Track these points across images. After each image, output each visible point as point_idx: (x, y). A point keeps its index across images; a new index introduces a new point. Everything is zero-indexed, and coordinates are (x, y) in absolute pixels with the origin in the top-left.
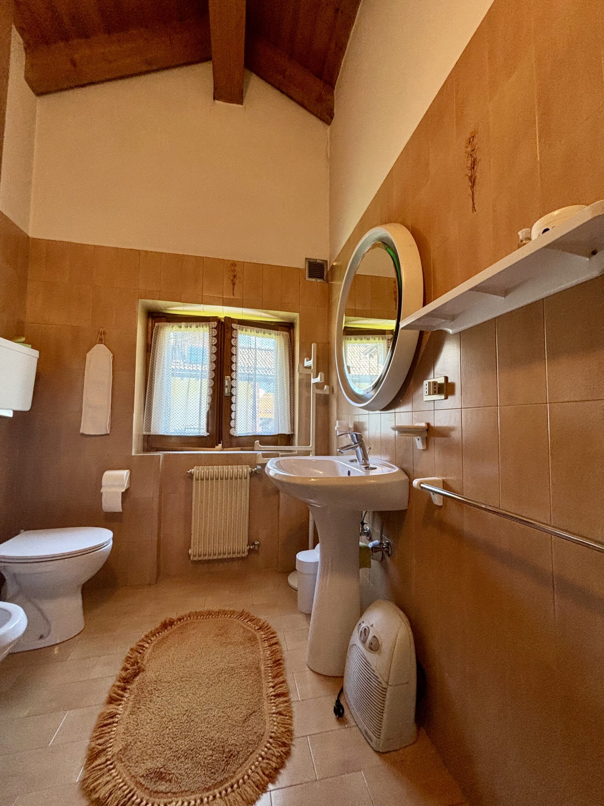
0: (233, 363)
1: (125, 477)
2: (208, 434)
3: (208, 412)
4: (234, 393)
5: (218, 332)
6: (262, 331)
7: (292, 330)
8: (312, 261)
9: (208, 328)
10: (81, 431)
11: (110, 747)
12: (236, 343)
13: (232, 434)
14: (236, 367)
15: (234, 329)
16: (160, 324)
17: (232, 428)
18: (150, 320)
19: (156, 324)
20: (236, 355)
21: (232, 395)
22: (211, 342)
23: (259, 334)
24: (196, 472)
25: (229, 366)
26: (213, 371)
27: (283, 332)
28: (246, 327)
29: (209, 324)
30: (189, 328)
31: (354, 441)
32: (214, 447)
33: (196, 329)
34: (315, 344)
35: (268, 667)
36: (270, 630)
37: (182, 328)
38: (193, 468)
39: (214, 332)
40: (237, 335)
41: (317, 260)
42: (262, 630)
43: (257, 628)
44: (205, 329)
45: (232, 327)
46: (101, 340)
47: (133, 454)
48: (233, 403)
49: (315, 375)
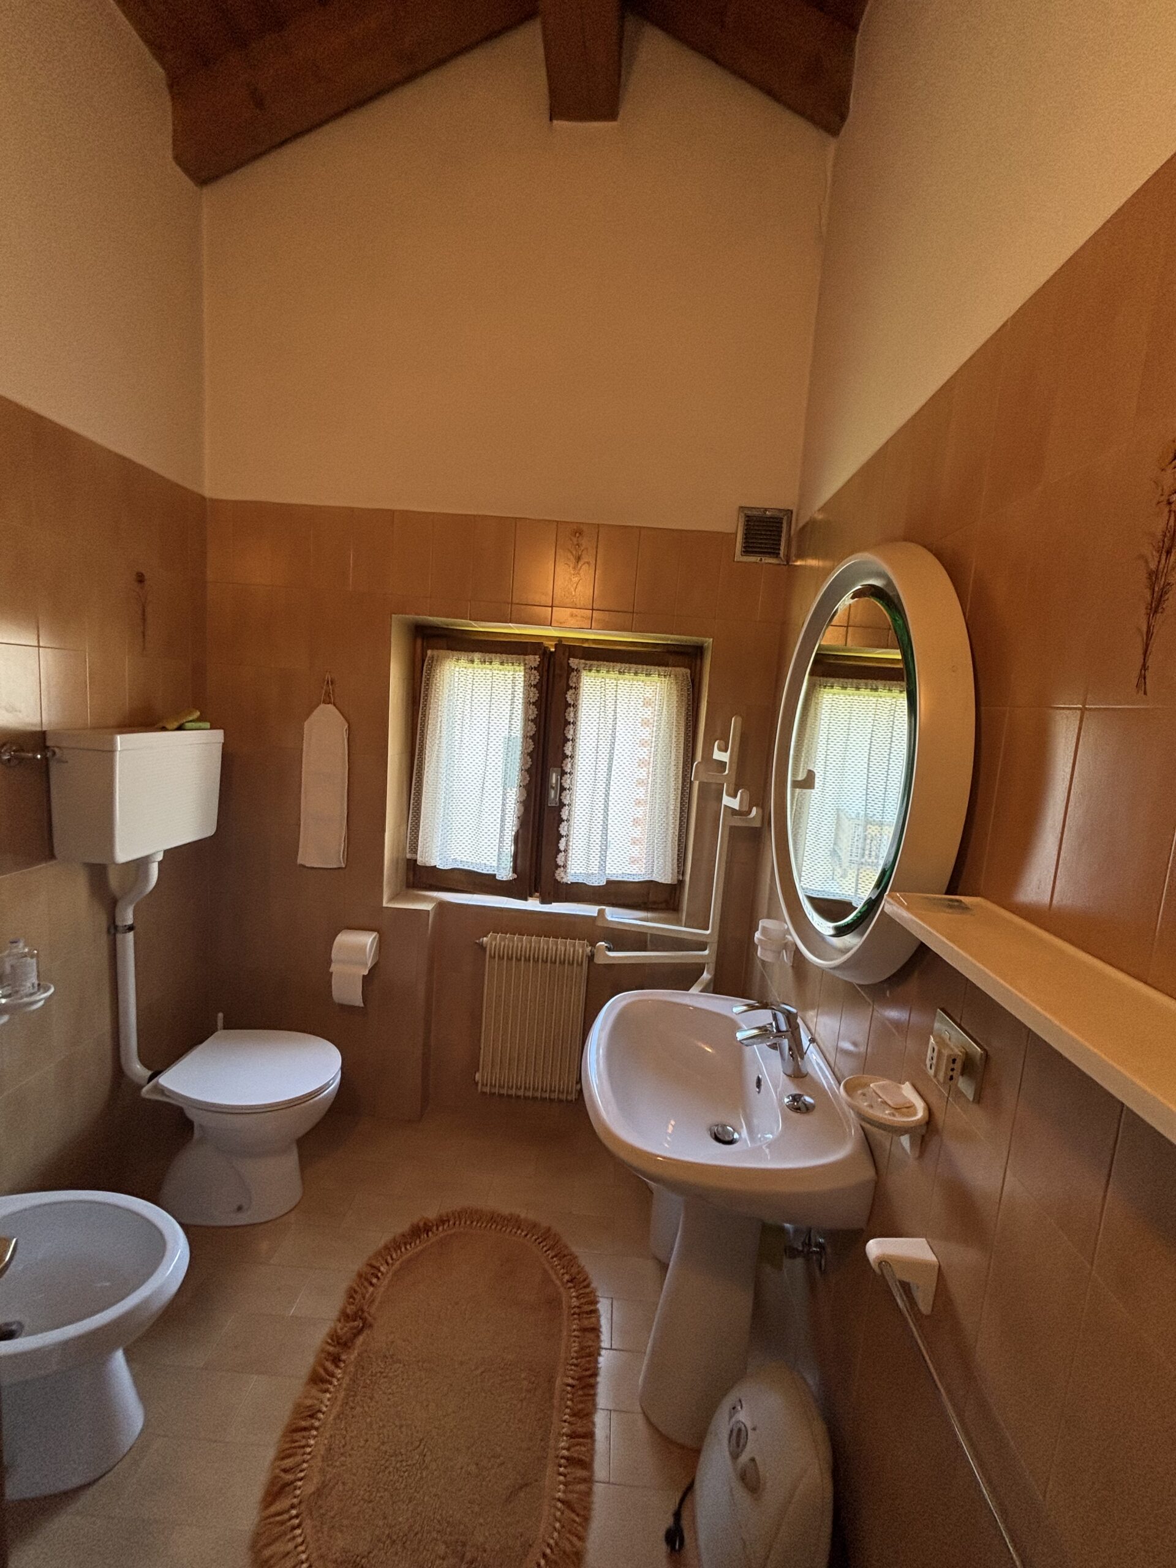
0: (569, 740)
1: (368, 947)
2: (516, 876)
3: (517, 833)
4: (566, 802)
5: (541, 676)
6: (633, 670)
7: (699, 662)
8: (755, 513)
9: (522, 668)
10: (299, 861)
11: (301, 1479)
12: (576, 699)
13: (559, 880)
14: (574, 747)
15: (573, 670)
16: (436, 652)
17: (560, 867)
18: (419, 642)
19: (429, 652)
20: (574, 723)
21: (562, 805)
22: (526, 696)
23: (627, 676)
24: (491, 944)
25: (558, 747)
26: (529, 754)
27: (678, 669)
28: (599, 663)
29: (525, 660)
30: (487, 665)
31: (777, 1027)
32: (526, 899)
33: (501, 667)
34: (739, 719)
35: (568, 1385)
36: (587, 1290)
37: (475, 665)
38: (486, 936)
39: (532, 678)
40: (578, 681)
41: (766, 510)
42: (574, 1287)
43: (567, 1277)
44: (517, 668)
45: (569, 663)
46: (328, 694)
47: (385, 905)
48: (563, 821)
49: (732, 792)
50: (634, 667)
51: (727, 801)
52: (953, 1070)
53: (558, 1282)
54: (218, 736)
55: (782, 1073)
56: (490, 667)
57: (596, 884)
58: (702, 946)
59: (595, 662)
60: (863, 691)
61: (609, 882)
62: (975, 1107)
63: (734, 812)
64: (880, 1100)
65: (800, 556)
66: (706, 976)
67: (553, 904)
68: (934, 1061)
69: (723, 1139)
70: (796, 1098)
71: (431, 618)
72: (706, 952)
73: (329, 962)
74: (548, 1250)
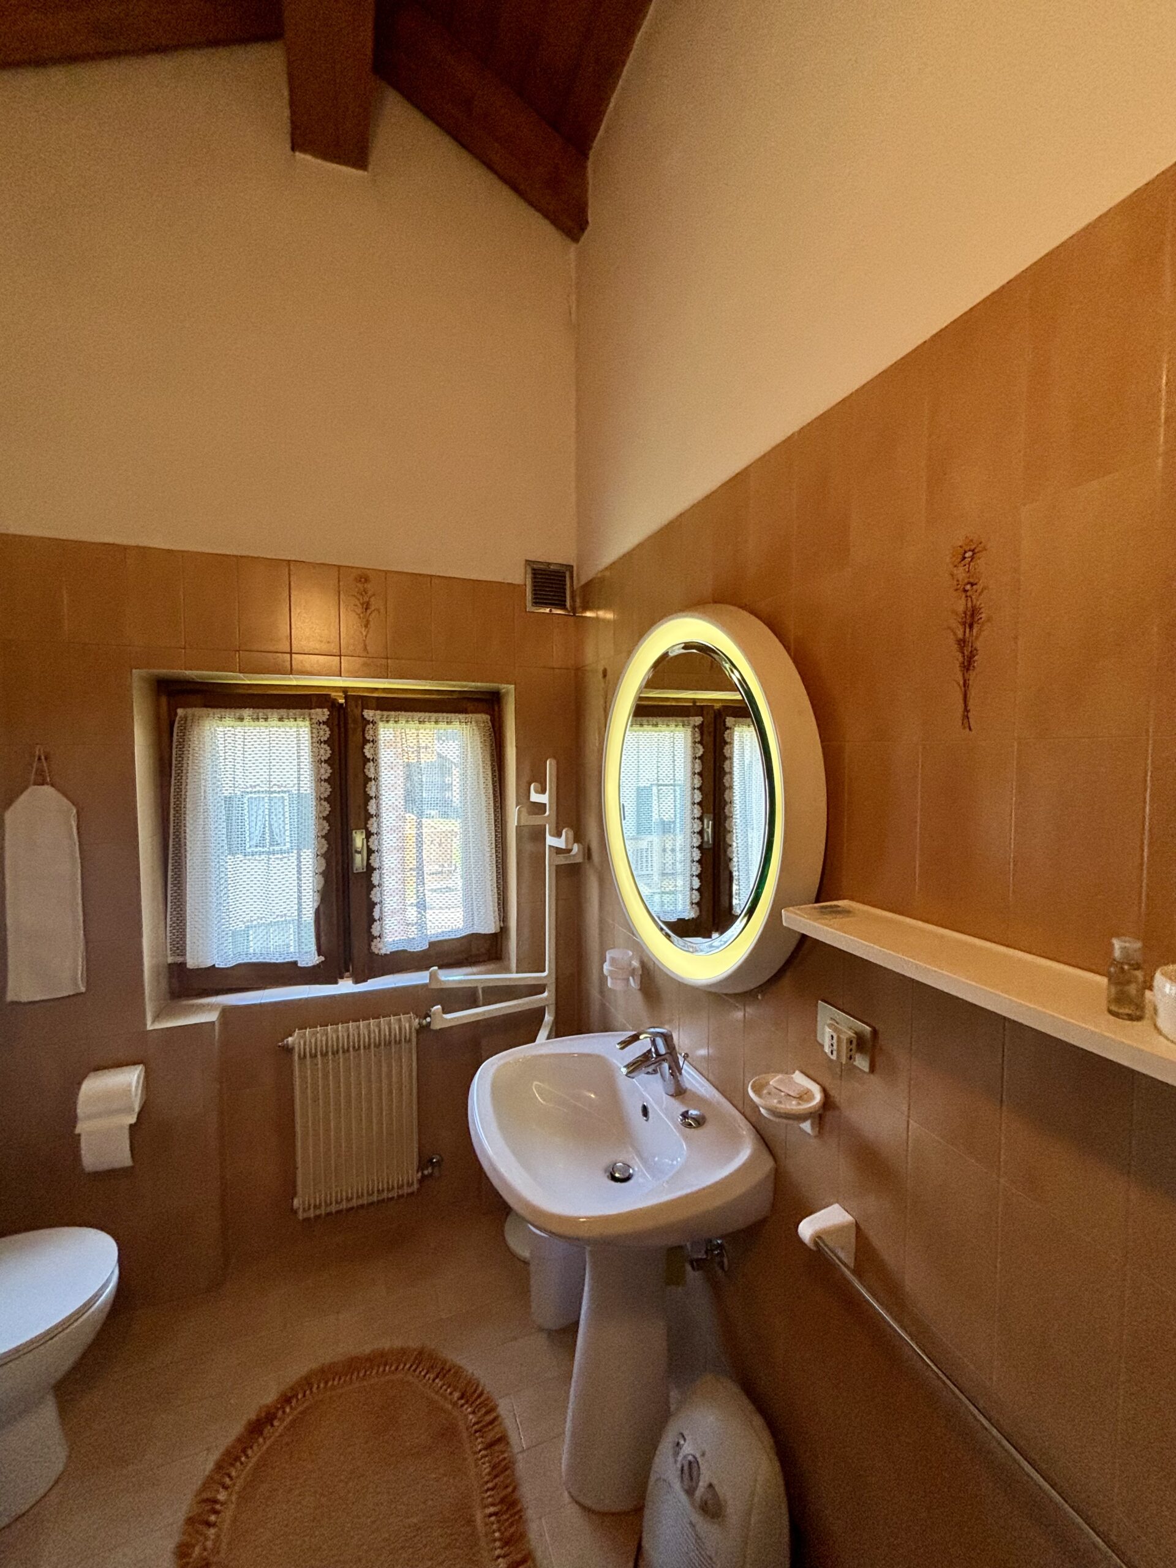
0: (371, 798)
1: (133, 1089)
2: (322, 958)
3: (317, 909)
4: (376, 865)
5: (332, 731)
6: (433, 719)
7: (496, 707)
8: (540, 566)
9: (307, 723)
10: (11, 999)
12: (376, 753)
13: (376, 952)
14: (378, 805)
15: (368, 722)
16: (190, 711)
17: (375, 937)
18: (164, 700)
20: (376, 779)
21: (370, 869)
22: (315, 755)
23: (427, 725)
24: (299, 1042)
25: (360, 807)
26: (325, 818)
27: (478, 715)
28: (397, 713)
29: (310, 714)
30: (262, 723)
31: (656, 1050)
32: (336, 983)
33: (280, 723)
34: (554, 762)
35: (491, 1515)
36: (482, 1398)
37: (246, 722)
38: (291, 1035)
39: (322, 733)
40: (375, 735)
41: (549, 564)
42: (467, 1402)
43: (456, 1395)
44: (301, 724)
45: (363, 716)
46: (40, 773)
47: (150, 1027)
48: (375, 887)
49: (554, 831)
50: (434, 716)
51: (551, 841)
52: (851, 1050)
53: (448, 1406)
55: (664, 1094)
56: (266, 724)
57: (419, 949)
58: (538, 989)
59: (393, 713)
61: (431, 944)
62: (872, 1076)
63: (559, 851)
64: (783, 1094)
65: (586, 608)
66: (548, 1018)
67: (369, 981)
68: (835, 1047)
69: (620, 1177)
70: (685, 1115)
71: (187, 672)
72: (546, 994)
74: (427, 1373)
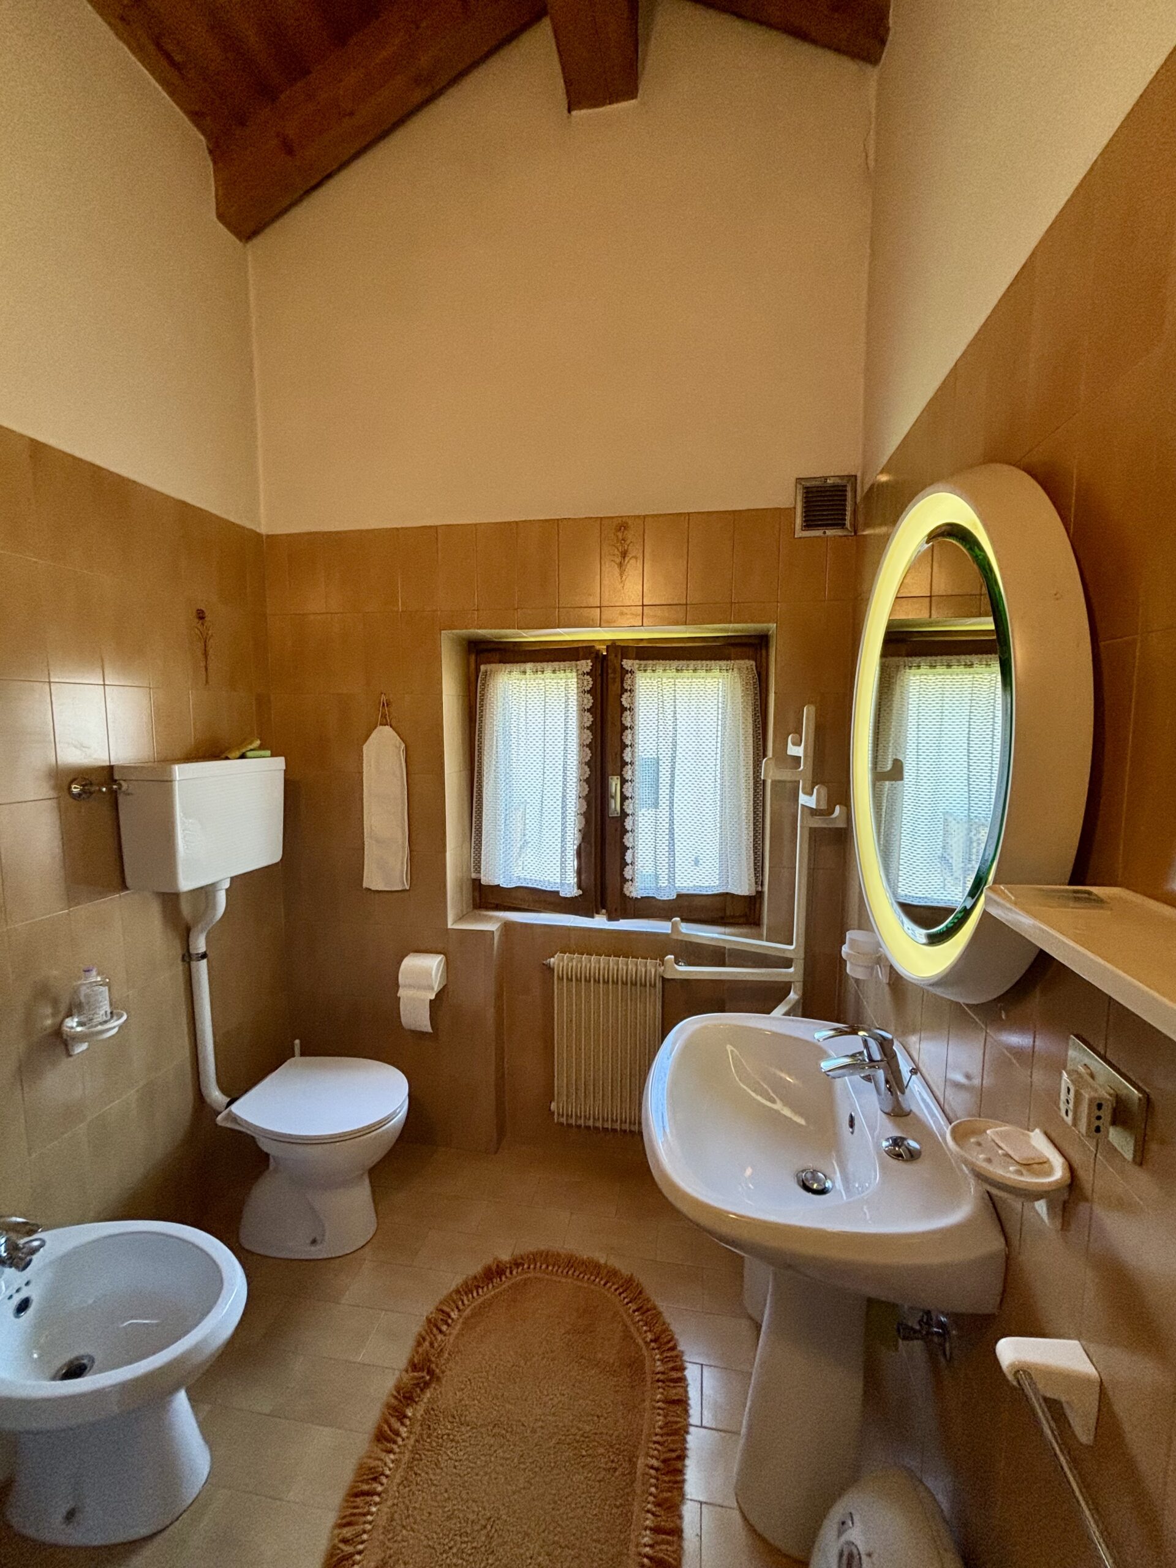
0: (627, 746)
1: (434, 973)
2: (581, 892)
3: (579, 847)
4: (629, 812)
5: (594, 681)
6: (691, 667)
7: (764, 652)
8: (814, 483)
9: (575, 674)
10: (365, 885)
12: (632, 702)
13: (628, 894)
14: (633, 752)
15: (627, 672)
16: (489, 667)
17: (628, 880)
18: (473, 658)
19: (483, 668)
20: (632, 728)
21: (624, 815)
22: (580, 704)
23: (685, 674)
24: (559, 965)
25: (616, 754)
26: (586, 763)
27: (742, 662)
28: (655, 662)
29: (577, 665)
30: (539, 675)
31: (869, 1056)
32: (593, 917)
33: (553, 675)
34: (812, 708)
36: (674, 1353)
37: (527, 676)
38: (553, 957)
39: (585, 683)
40: (633, 684)
41: (826, 478)
42: (658, 1348)
43: (650, 1336)
44: (570, 675)
45: (622, 665)
46: (384, 716)
47: (449, 926)
48: (628, 832)
49: (808, 790)
50: (692, 663)
51: (803, 799)
52: (1099, 1117)
53: (640, 1341)
54: (280, 763)
55: (879, 1112)
56: (542, 676)
57: (665, 898)
58: (787, 963)
59: (650, 662)
60: (955, 669)
61: (679, 896)
62: (1135, 1170)
63: (813, 812)
64: (1000, 1152)
65: (867, 525)
66: (793, 996)
67: (621, 921)
68: (1071, 1106)
69: (813, 1186)
70: (897, 1142)
71: (480, 631)
72: (792, 970)
73: (397, 986)
74: (630, 1302)
